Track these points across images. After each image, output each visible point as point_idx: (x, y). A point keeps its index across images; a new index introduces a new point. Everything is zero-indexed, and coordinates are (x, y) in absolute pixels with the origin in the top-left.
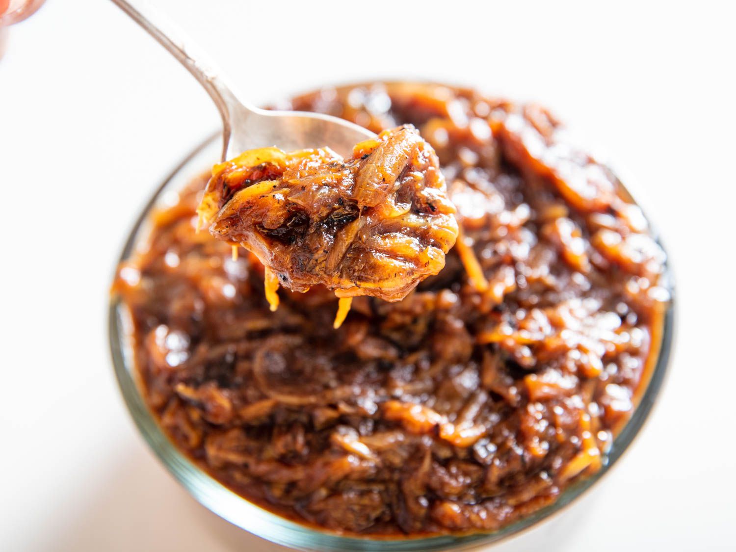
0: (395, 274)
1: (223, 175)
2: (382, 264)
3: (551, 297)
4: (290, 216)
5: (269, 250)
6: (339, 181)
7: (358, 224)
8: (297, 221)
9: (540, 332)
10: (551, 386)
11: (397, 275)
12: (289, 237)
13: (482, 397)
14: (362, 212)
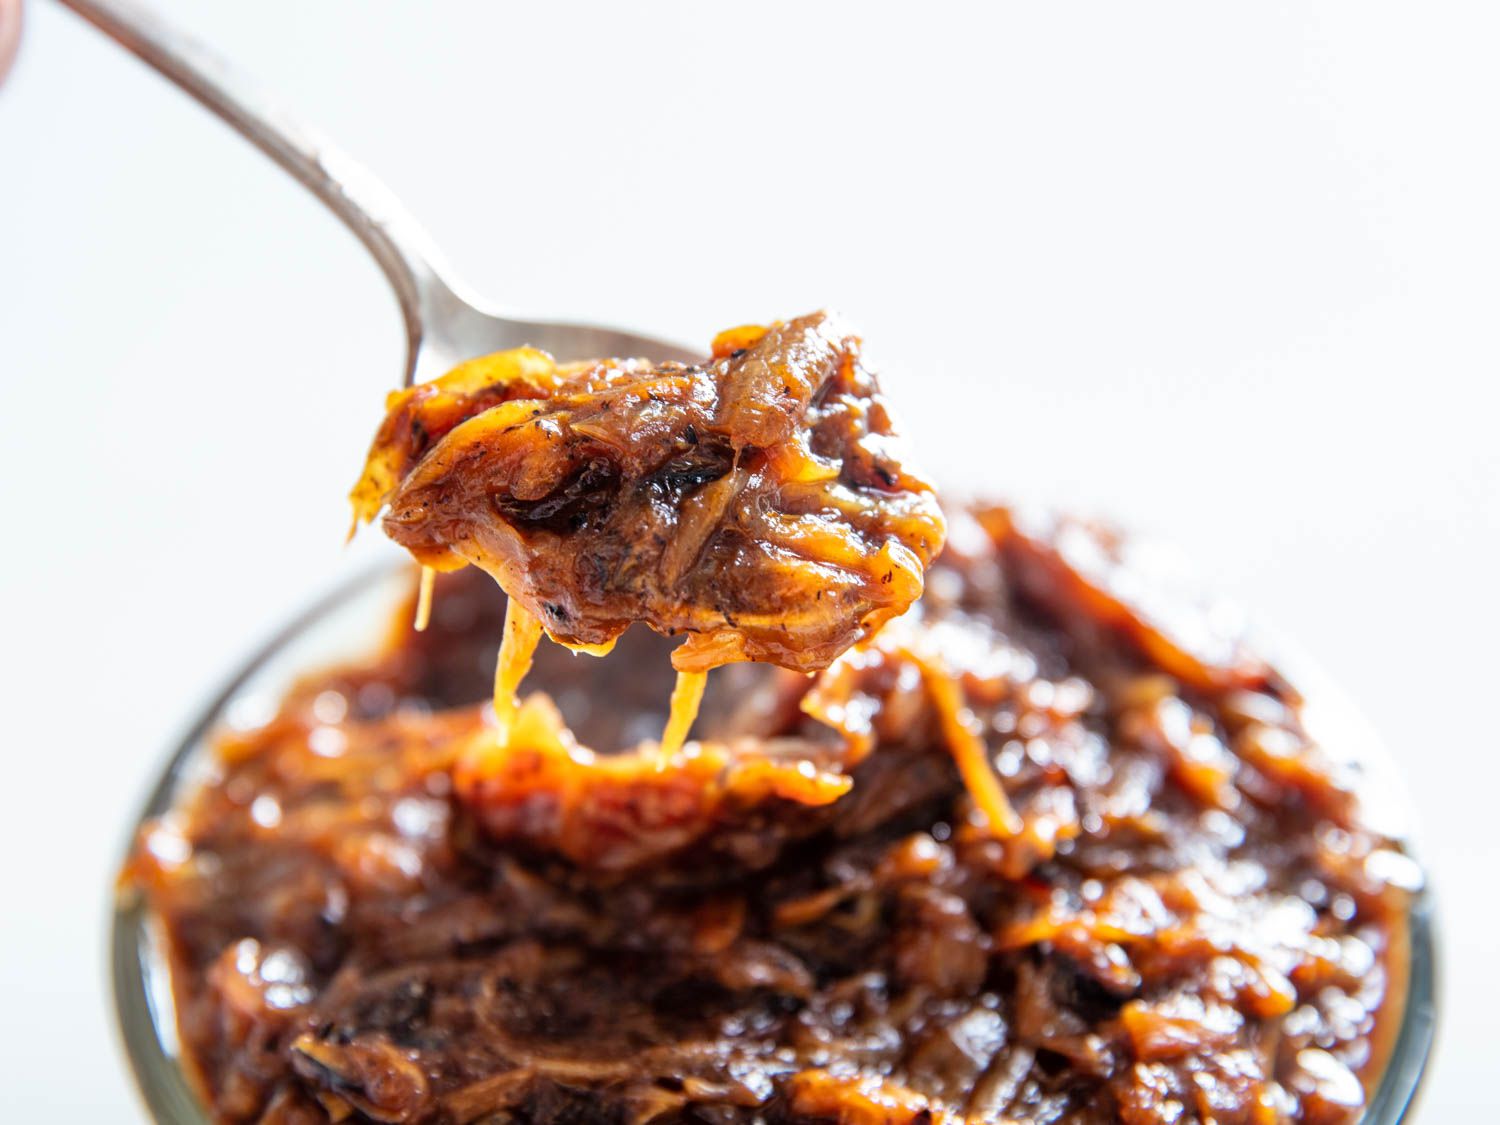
0: (819, 594)
1: (411, 405)
2: (787, 570)
3: (1157, 858)
4: (573, 472)
5: (524, 547)
6: (686, 394)
7: (730, 484)
8: (589, 482)
9: (1144, 919)
10: (1181, 1023)
11: (822, 594)
12: (571, 516)
13: (1022, 1063)
14: (740, 459)
